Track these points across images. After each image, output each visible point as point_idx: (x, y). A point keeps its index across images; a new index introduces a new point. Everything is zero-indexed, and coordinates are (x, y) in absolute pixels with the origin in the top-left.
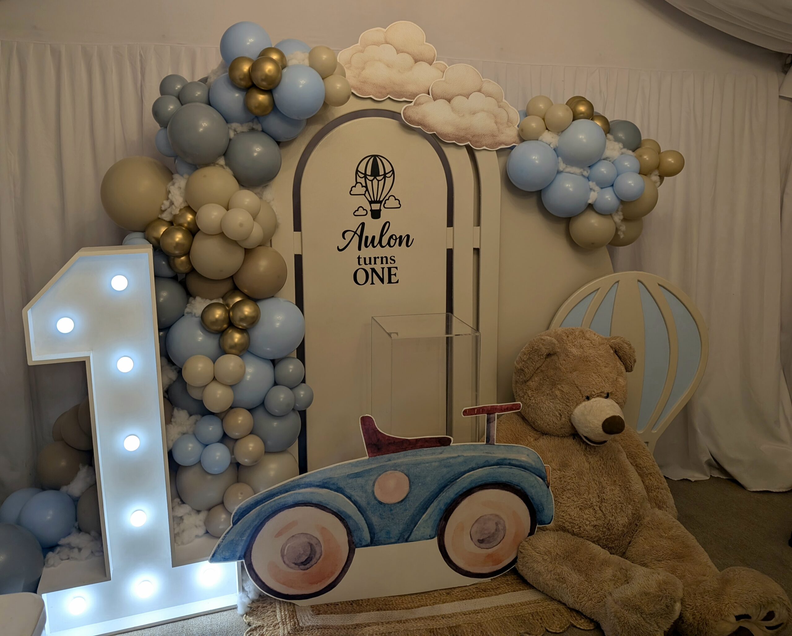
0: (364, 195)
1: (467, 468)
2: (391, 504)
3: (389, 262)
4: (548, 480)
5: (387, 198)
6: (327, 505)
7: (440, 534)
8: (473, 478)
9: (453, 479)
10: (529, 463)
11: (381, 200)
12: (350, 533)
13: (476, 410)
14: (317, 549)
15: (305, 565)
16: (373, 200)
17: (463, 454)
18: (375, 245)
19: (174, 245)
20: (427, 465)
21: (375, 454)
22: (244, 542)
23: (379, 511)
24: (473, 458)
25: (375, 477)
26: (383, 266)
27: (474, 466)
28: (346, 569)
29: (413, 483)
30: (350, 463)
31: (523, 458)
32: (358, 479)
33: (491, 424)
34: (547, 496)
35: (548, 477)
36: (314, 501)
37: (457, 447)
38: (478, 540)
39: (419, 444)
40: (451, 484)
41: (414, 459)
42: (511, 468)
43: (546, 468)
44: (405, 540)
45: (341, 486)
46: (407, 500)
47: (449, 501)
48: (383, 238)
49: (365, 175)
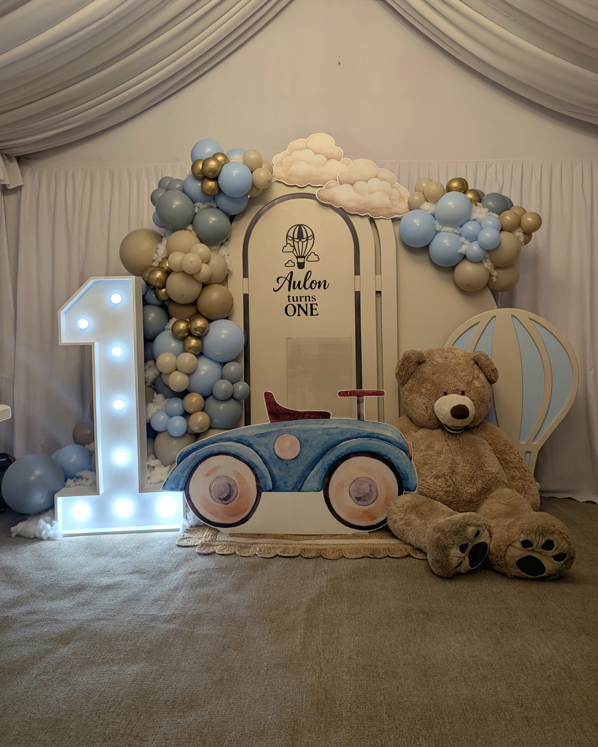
0: (293, 252)
1: (344, 438)
2: (287, 460)
3: (311, 300)
5: (309, 254)
6: (242, 456)
7: (325, 488)
8: (348, 446)
9: (333, 445)
10: (393, 439)
11: (305, 255)
12: (257, 479)
13: (348, 393)
14: (235, 489)
15: (226, 500)
16: (299, 255)
17: (340, 426)
18: (301, 288)
19: (155, 279)
20: (313, 432)
21: (275, 420)
22: (184, 477)
23: (278, 465)
24: (348, 430)
25: (275, 438)
26: (306, 303)
27: (349, 436)
28: (255, 507)
29: (303, 445)
30: (257, 426)
31: (388, 434)
32: (263, 438)
33: (361, 405)
34: (410, 467)
35: (410, 452)
36: (232, 452)
37: (335, 420)
38: (356, 498)
39: (307, 416)
40: (332, 449)
41: (303, 426)
42: (379, 441)
43: (408, 443)
44: (298, 490)
45: (251, 442)
46: (299, 457)
47: (331, 463)
48: (307, 282)
49: (293, 238)
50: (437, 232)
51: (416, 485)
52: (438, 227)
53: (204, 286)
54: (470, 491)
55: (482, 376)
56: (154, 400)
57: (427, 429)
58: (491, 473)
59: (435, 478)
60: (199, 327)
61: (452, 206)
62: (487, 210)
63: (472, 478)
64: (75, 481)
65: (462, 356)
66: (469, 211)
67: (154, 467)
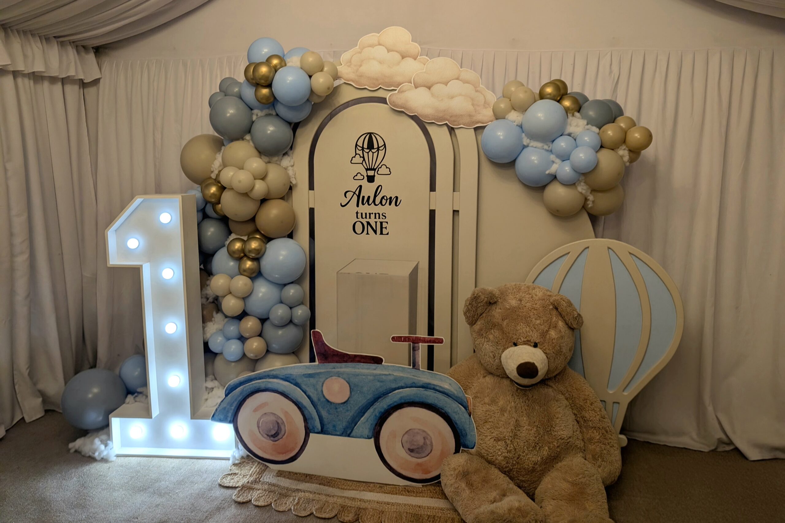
0: (362, 163)
1: (397, 386)
2: (336, 404)
3: (381, 218)
4: (470, 409)
5: (380, 166)
6: (289, 395)
7: (376, 435)
8: (402, 395)
9: (385, 392)
10: (451, 392)
11: (375, 168)
12: (305, 420)
13: (403, 338)
14: (282, 427)
15: (274, 437)
16: (369, 168)
17: (394, 373)
18: (370, 203)
19: (211, 194)
20: (364, 377)
21: (323, 362)
22: (233, 409)
23: (327, 407)
24: (402, 378)
25: (323, 379)
26: (376, 220)
27: (403, 385)
28: (303, 448)
29: (353, 389)
31: (446, 386)
32: (311, 379)
33: (416, 352)
34: (469, 424)
35: (470, 407)
36: (280, 390)
37: (388, 366)
38: (409, 449)
39: (357, 359)
40: (384, 397)
41: (353, 370)
42: (435, 393)
43: (467, 398)
44: (347, 435)
45: (299, 382)
46: (348, 402)
47: (383, 410)
48: (377, 198)
49: (363, 148)
50: (525, 147)
51: (475, 443)
52: (526, 141)
53: (263, 201)
54: (533, 459)
55: (561, 324)
56: (213, 319)
57: (495, 377)
58: (561, 438)
59: (495, 440)
60: (255, 249)
61: (542, 118)
62: (585, 122)
63: (537, 444)
64: (135, 398)
65: (539, 299)
66: (564, 124)
67: (213, 388)
